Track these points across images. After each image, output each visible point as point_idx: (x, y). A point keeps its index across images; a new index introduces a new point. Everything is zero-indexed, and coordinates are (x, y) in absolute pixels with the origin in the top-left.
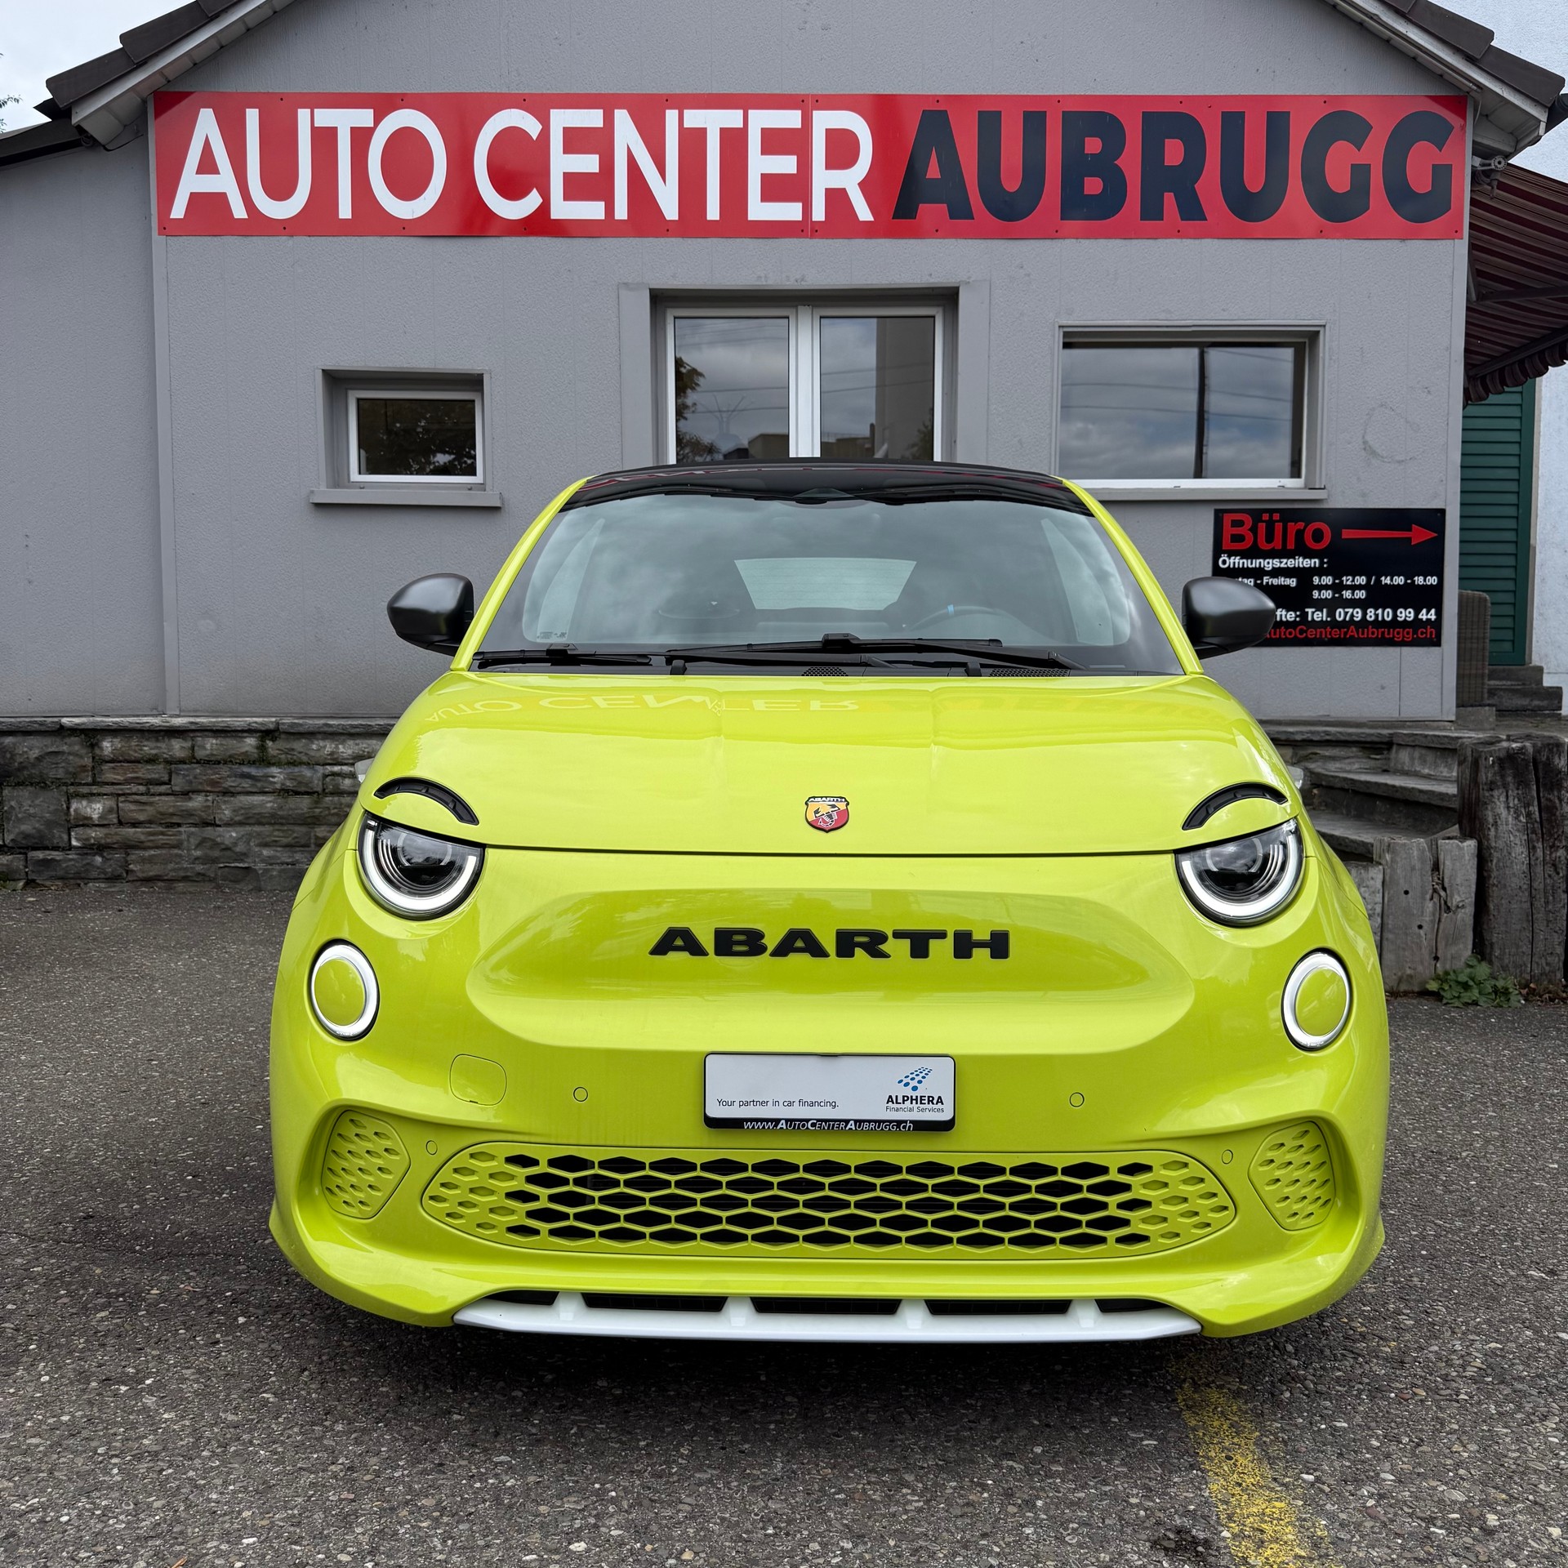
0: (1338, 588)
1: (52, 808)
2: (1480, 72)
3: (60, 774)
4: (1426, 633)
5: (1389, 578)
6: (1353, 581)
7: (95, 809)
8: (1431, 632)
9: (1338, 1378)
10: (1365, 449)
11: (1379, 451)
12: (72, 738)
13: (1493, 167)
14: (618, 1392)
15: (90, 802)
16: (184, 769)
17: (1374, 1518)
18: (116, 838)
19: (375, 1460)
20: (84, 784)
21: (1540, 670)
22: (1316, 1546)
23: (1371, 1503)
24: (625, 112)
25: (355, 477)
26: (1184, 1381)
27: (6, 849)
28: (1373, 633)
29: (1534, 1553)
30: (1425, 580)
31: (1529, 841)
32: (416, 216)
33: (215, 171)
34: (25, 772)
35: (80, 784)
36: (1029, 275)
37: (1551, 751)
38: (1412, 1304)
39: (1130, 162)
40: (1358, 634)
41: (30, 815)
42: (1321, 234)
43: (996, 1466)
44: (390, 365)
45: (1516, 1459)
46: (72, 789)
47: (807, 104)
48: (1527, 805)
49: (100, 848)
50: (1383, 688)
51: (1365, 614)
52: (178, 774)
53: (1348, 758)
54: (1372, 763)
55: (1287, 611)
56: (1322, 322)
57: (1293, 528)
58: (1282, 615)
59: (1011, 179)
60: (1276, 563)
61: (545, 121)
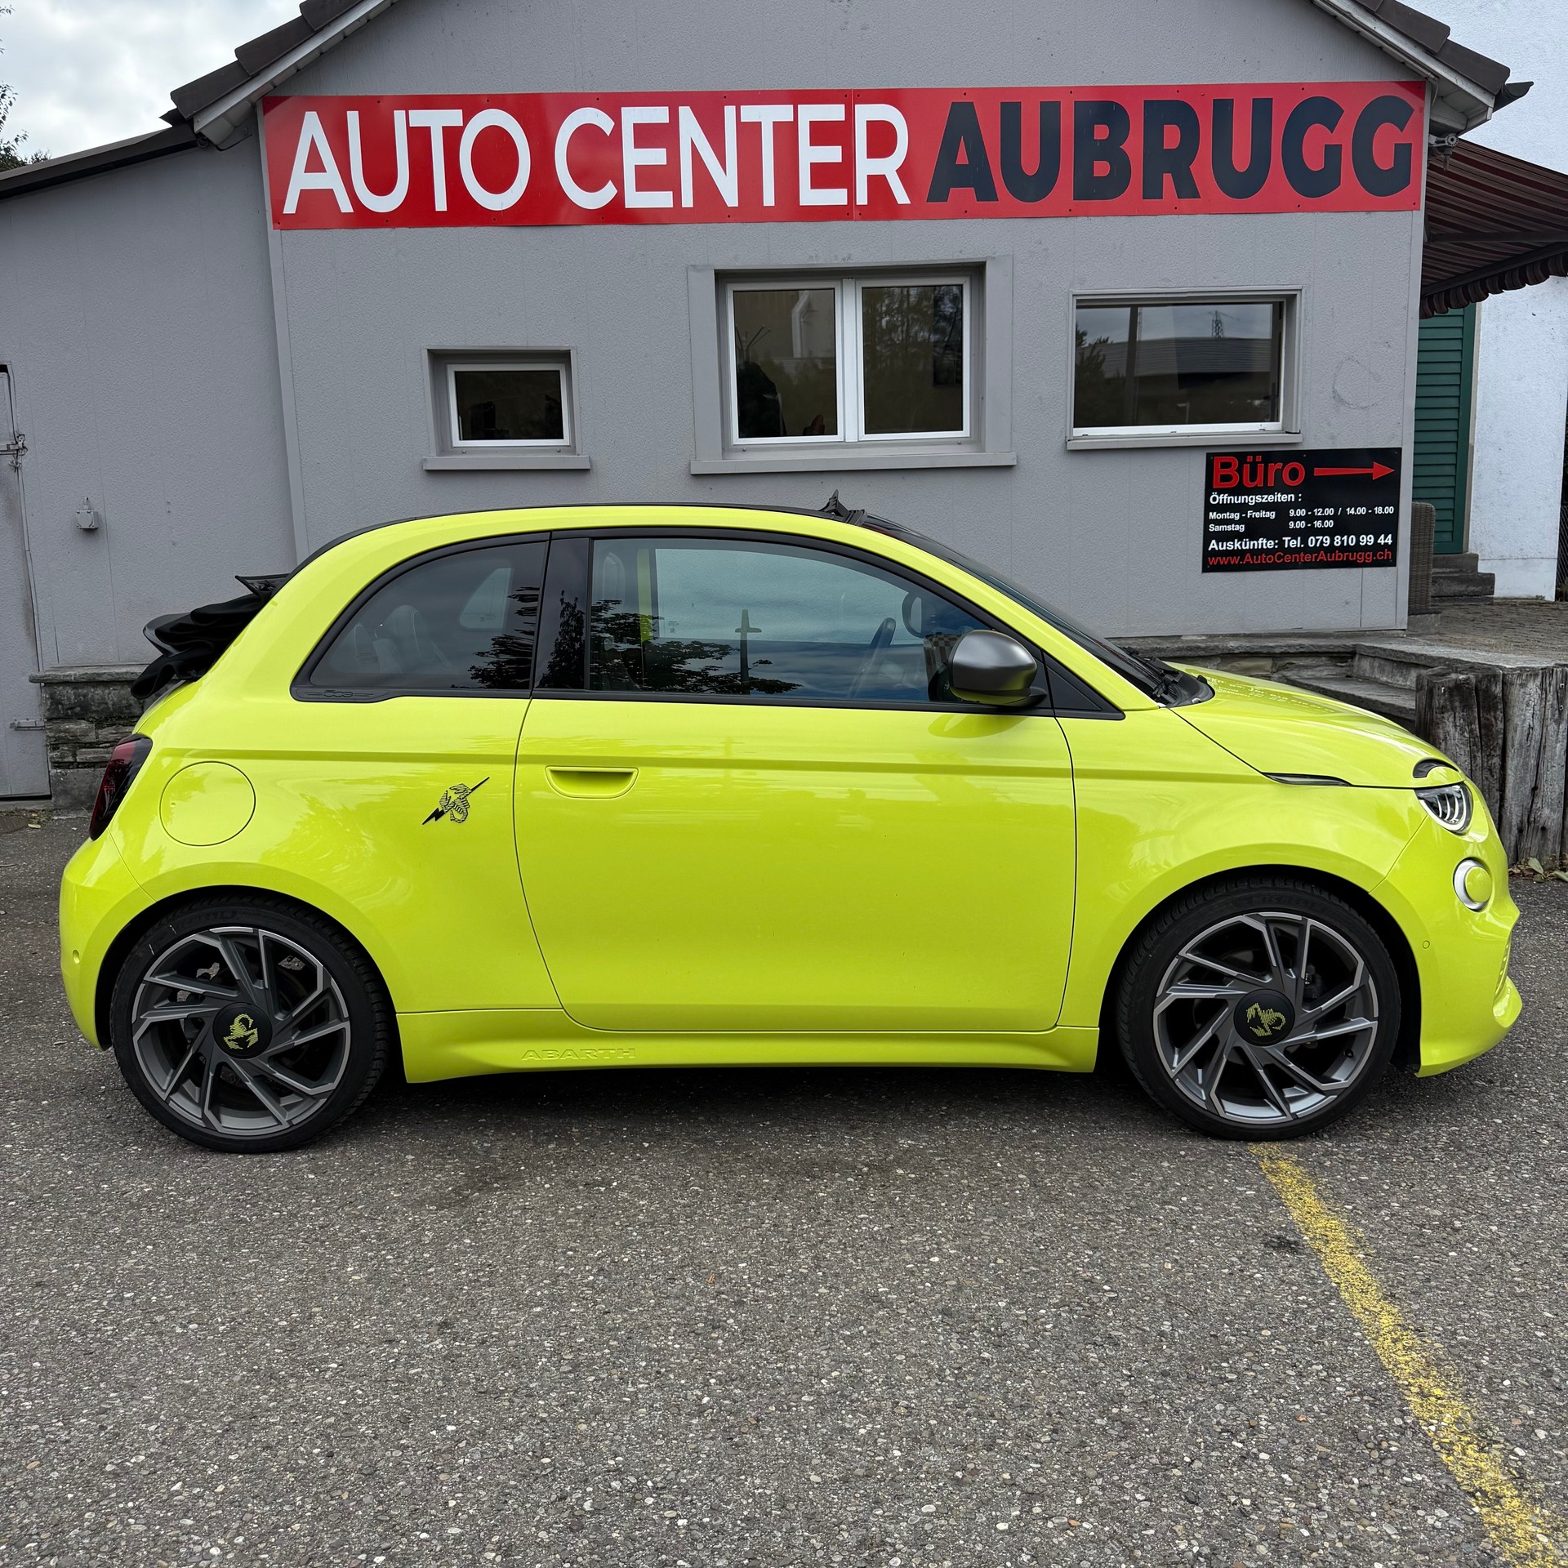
0: (1310, 519)
2: (1437, 63)
4: (1383, 555)
5: (1353, 509)
6: (1323, 512)
8: (1388, 555)
9: (1358, 1152)
10: (1334, 397)
11: (1346, 399)
13: (1447, 143)
14: (913, 1176)
17: (1390, 1226)
19: (786, 1220)
21: (1475, 557)
22: (1358, 1241)
23: (1387, 1218)
24: (688, 108)
25: (457, 443)
26: (1263, 1157)
29: (1482, 1239)
30: (1383, 510)
31: (1471, 752)
32: (505, 207)
33: (322, 169)
36: (1046, 250)
37: (1489, 681)
38: (1400, 1105)
39: (1134, 146)
40: (1326, 557)
42: (1299, 208)
43: (1162, 1208)
44: (488, 344)
45: (1470, 1192)
47: (850, 98)
48: (1470, 724)
50: (1347, 603)
51: (1332, 541)
53: (1319, 666)
54: (1338, 670)
55: (1268, 540)
56: (1299, 287)
57: (1274, 467)
58: (1263, 543)
59: (1030, 162)
60: (1259, 499)
61: (617, 118)
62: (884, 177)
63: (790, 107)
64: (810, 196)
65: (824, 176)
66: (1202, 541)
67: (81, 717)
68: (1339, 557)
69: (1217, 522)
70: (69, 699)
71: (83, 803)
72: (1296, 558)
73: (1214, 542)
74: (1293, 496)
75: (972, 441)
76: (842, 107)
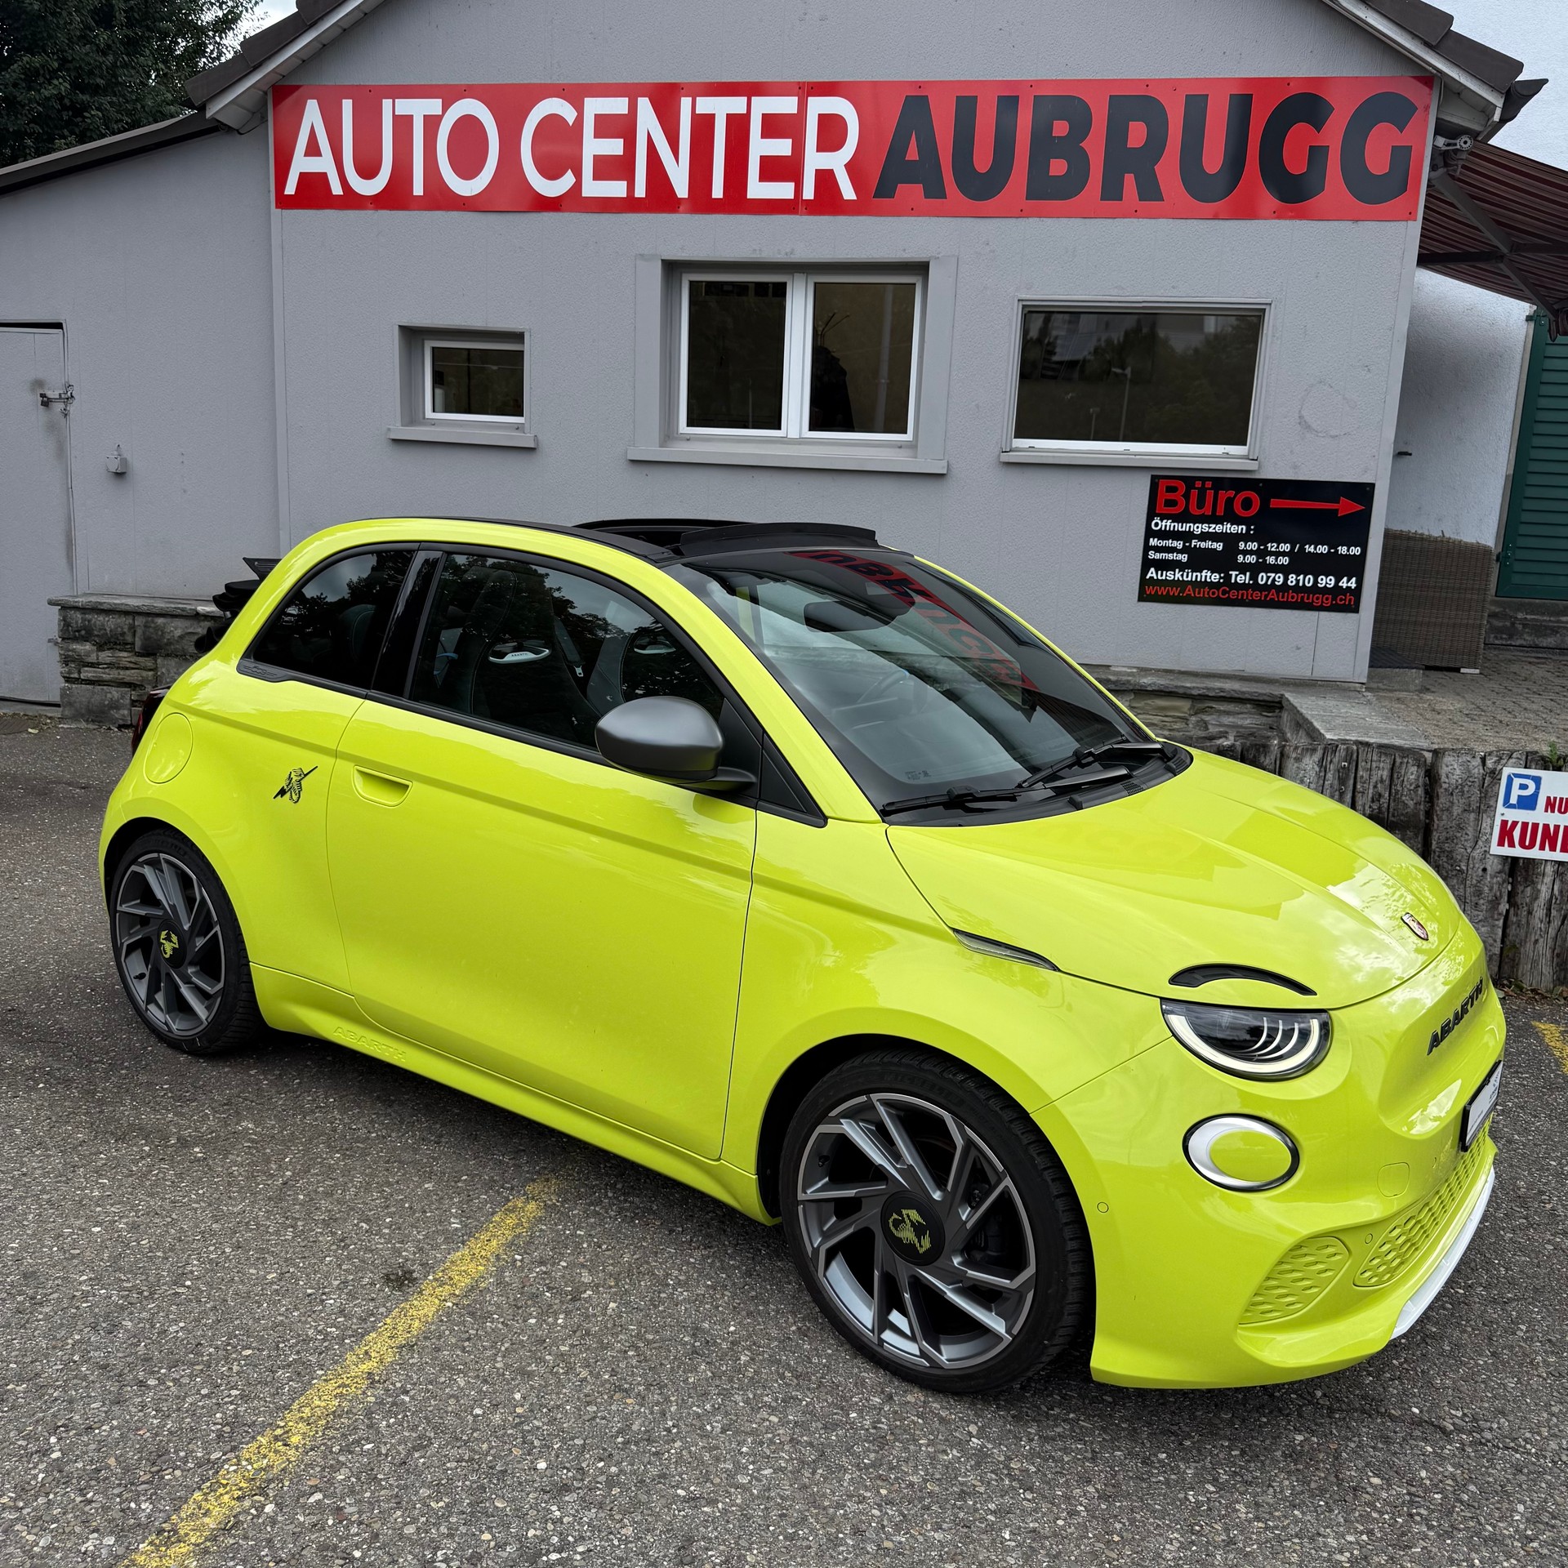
0: (1262, 553)
2: (1440, 58)
4: (1345, 600)
5: (1313, 546)
6: (1278, 547)
8: (1350, 600)
10: (1300, 423)
11: (1314, 426)
12: (205, 623)
13: (1458, 147)
24: (647, 100)
25: (429, 414)
30: (1348, 550)
32: (473, 194)
33: (318, 153)
34: (172, 647)
36: (994, 251)
39: (1095, 146)
40: (1278, 597)
42: (1275, 215)
47: (804, 91)
50: (1298, 648)
51: (1286, 579)
53: (1242, 713)
54: (1264, 720)
55: (1212, 573)
56: (1268, 301)
57: (1224, 495)
58: (1206, 575)
59: (983, 160)
60: (1205, 528)
61: (580, 109)
62: (831, 171)
63: (744, 99)
64: (757, 189)
65: (772, 169)
66: (1140, 568)
67: (85, 639)
68: (1293, 597)
69: (1158, 549)
70: (77, 622)
71: (82, 716)
72: (1243, 594)
73: (1152, 570)
74: (1244, 527)
75: (913, 446)
76: (795, 99)
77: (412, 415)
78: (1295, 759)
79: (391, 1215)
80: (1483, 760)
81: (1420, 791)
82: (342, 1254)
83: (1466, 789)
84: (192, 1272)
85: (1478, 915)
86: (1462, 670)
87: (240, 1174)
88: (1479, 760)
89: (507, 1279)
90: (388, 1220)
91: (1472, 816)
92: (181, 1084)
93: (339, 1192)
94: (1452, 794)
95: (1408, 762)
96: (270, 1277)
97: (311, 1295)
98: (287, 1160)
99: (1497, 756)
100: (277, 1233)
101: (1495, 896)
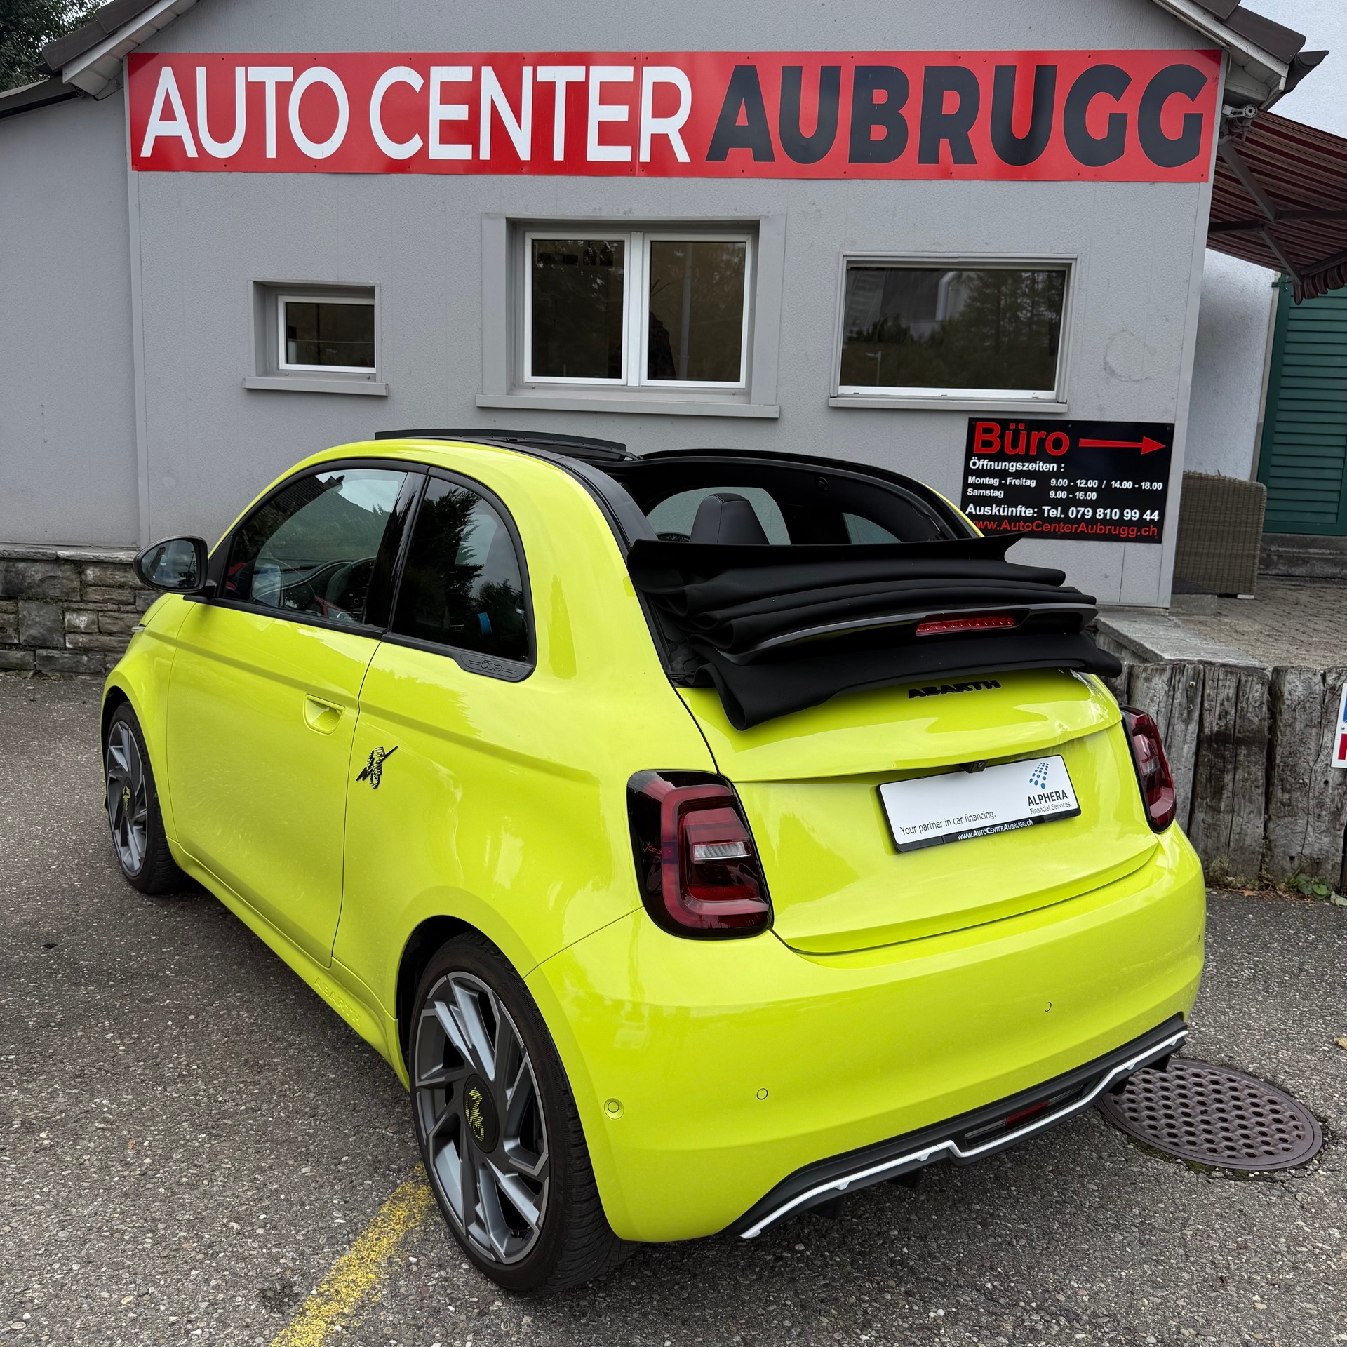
0: (1072, 489)
1: (51, 618)
3: (58, 593)
4: (1149, 531)
5: (1118, 482)
6: (1086, 484)
7: (82, 621)
8: (1154, 531)
10: (1105, 369)
11: (1118, 371)
12: (66, 567)
13: (1244, 115)
15: (79, 615)
16: (144, 594)
18: (97, 644)
20: (75, 602)
24: (490, 69)
25: (283, 365)
27: (21, 646)
28: (1101, 530)
30: (1151, 486)
32: (325, 156)
33: (174, 118)
34: (33, 590)
35: (72, 601)
36: (819, 211)
39: (912, 112)
40: (1087, 530)
41: (36, 622)
42: (1078, 177)
43: (224, 1225)
44: (304, 278)
46: (66, 605)
47: (639, 61)
49: (86, 650)
50: (1107, 577)
51: (1094, 513)
52: (140, 598)
55: (1027, 508)
56: (1074, 256)
57: (1036, 436)
58: (1021, 510)
59: (808, 126)
60: (1019, 466)
61: (426, 77)
62: (666, 136)
63: (584, 68)
64: (596, 152)
65: (610, 133)
69: (976, 487)
72: (1055, 527)
73: (971, 505)
74: (1055, 465)
75: (747, 393)
76: (631, 69)
77: (267, 367)
78: (1145, 679)
79: (265, 1210)
80: (1324, 676)
81: (1265, 708)
82: (210, 1266)
83: (1308, 705)
84: (31, 1300)
85: (1320, 826)
86: (1239, 596)
87: (92, 1164)
88: (1320, 677)
89: (403, 1290)
90: (262, 1217)
91: (1314, 731)
92: (29, 1053)
93: (206, 1182)
94: (1294, 710)
95: (1252, 680)
96: (124, 1301)
97: (174, 1323)
98: (146, 1143)
99: (1337, 673)
100: (134, 1240)
101: (1337, 807)
